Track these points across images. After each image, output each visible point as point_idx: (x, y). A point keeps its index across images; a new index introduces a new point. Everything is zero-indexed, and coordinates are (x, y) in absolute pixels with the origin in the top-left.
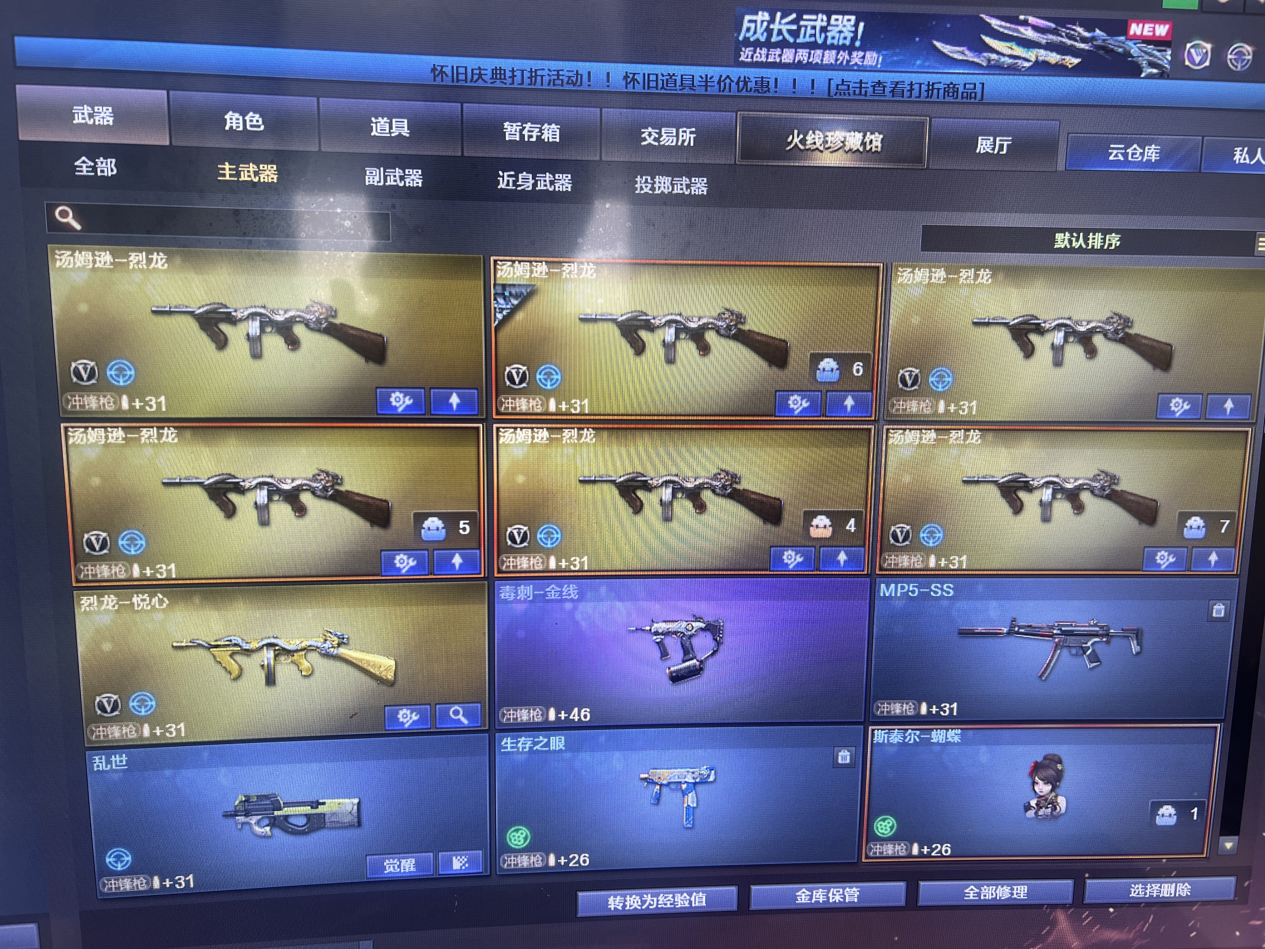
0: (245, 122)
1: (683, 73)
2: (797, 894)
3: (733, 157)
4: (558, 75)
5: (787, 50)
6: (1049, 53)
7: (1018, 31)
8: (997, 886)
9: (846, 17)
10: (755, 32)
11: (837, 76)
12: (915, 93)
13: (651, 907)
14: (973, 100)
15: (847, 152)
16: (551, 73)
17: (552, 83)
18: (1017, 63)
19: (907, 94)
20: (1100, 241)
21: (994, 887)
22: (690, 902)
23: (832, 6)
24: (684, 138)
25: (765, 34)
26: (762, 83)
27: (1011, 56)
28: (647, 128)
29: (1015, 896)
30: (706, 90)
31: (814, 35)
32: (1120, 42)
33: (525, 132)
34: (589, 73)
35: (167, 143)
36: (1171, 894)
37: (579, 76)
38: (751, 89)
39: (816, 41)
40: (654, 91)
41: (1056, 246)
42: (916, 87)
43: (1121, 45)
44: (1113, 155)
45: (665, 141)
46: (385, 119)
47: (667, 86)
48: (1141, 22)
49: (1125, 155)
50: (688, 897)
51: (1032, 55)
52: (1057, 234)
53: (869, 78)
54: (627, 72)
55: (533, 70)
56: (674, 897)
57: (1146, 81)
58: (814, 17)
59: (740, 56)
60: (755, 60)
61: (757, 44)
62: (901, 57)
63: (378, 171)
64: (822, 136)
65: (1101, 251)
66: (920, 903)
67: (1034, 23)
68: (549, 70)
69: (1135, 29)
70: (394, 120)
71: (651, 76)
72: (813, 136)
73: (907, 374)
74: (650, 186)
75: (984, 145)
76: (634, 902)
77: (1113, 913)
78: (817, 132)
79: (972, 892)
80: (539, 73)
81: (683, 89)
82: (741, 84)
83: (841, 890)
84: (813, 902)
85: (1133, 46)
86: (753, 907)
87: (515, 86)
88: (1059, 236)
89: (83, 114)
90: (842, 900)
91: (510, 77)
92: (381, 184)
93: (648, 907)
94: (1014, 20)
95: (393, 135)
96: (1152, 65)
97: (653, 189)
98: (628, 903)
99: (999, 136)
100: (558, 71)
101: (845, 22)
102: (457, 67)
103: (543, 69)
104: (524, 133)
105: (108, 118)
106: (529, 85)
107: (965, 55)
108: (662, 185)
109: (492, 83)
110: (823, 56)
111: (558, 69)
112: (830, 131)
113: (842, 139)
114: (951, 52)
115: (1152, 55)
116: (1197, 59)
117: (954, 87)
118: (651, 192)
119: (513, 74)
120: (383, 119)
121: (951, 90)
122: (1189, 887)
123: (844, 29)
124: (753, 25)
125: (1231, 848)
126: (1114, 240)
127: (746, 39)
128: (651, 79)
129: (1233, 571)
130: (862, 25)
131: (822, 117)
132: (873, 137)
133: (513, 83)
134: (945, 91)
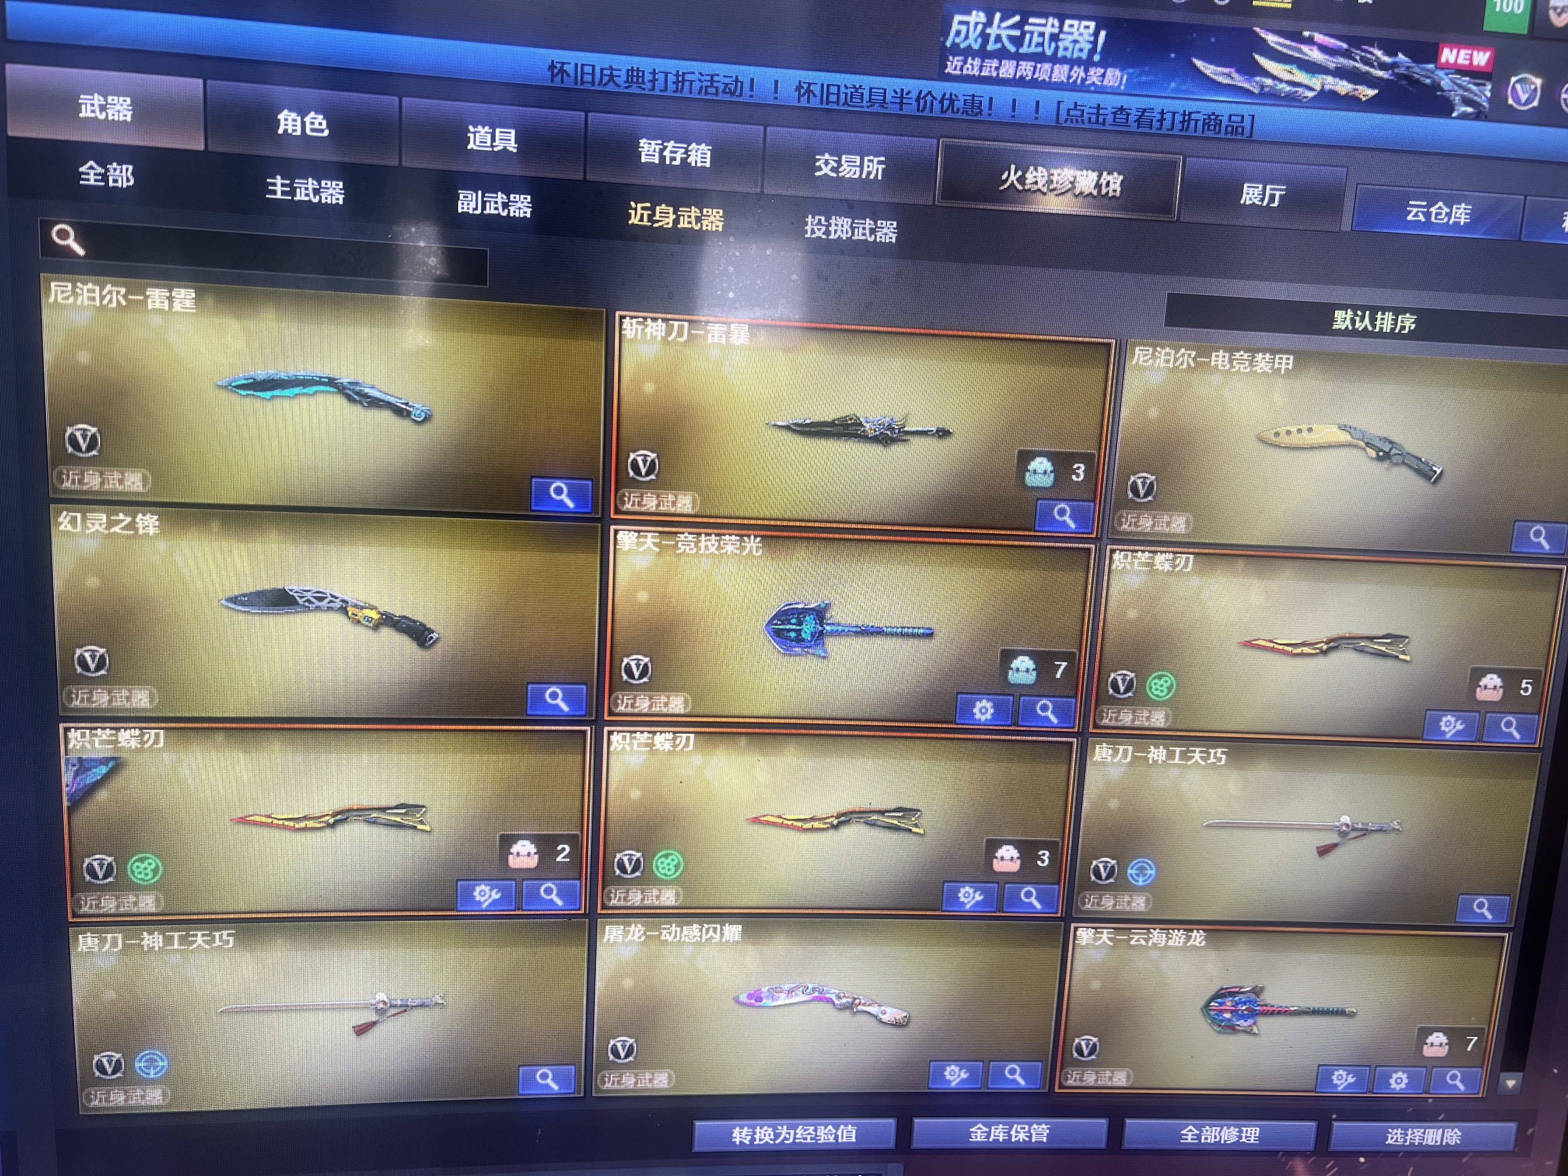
0: (303, 124)
1: (871, 86)
2: (971, 1130)
3: (933, 196)
4: (712, 81)
5: (1007, 62)
6: (1337, 80)
7: (1300, 51)
8: (1222, 1127)
9: (1084, 23)
10: (967, 37)
11: (1069, 98)
12: (1167, 124)
13: (786, 1142)
14: (1239, 137)
15: (1076, 196)
16: (703, 78)
17: (703, 91)
18: (1297, 92)
19: (1156, 124)
20: (1390, 322)
21: (1219, 1129)
22: (836, 1137)
23: (1068, 8)
24: (870, 169)
25: (980, 40)
26: (973, 103)
27: (1290, 83)
28: (823, 155)
29: (1244, 1140)
30: (901, 109)
31: (1042, 44)
32: (1428, 70)
33: (667, 153)
34: (752, 80)
35: (202, 147)
36: (1436, 1142)
37: (739, 84)
38: (958, 110)
39: (1044, 52)
40: (835, 107)
41: (1335, 327)
42: (1168, 116)
43: (1429, 74)
44: (1413, 214)
45: (845, 172)
46: (487, 129)
47: (851, 101)
48: (1455, 47)
49: (1428, 215)
50: (834, 1131)
51: (1316, 82)
52: (1336, 312)
53: (1111, 102)
54: (800, 82)
55: (680, 73)
56: (815, 1130)
57: (1458, 122)
58: (1043, 21)
59: (947, 67)
60: (965, 72)
61: (968, 53)
62: (1150, 78)
63: (474, 195)
64: (1046, 174)
65: (1392, 335)
66: (1126, 1145)
67: (1319, 41)
68: (701, 74)
69: (1448, 55)
70: (498, 130)
71: (831, 87)
72: (1035, 174)
73: (1139, 482)
74: (824, 228)
75: (1251, 194)
76: (765, 1135)
77: (1364, 1163)
78: (1040, 169)
79: (1190, 1134)
80: (687, 77)
81: (871, 106)
82: (946, 103)
83: (1027, 1127)
84: (991, 1140)
85: (1444, 77)
86: (915, 1145)
87: (657, 92)
88: (1339, 314)
89: (93, 105)
90: (1027, 1139)
91: (650, 81)
92: (478, 212)
93: (783, 1140)
94: (1296, 37)
95: (496, 149)
96: (1467, 102)
97: (827, 233)
98: (757, 1136)
99: (1272, 184)
100: (712, 76)
101: (1082, 30)
102: (582, 65)
103: (693, 73)
104: (664, 154)
105: (126, 112)
106: (674, 92)
107: (1232, 78)
108: (840, 228)
109: (626, 88)
110: (1052, 72)
111: (713, 73)
112: (1056, 168)
113: (1072, 179)
114: (1215, 74)
115: (1466, 89)
116: (1524, 97)
117: (1216, 119)
118: (824, 237)
119: (654, 77)
120: (483, 127)
121: (1212, 123)
122: (1460, 1134)
123: (1080, 39)
124: (964, 28)
125: (1514, 1086)
126: (1408, 322)
127: (954, 44)
128: (831, 91)
129: (1534, 743)
130: (1103, 34)
131: (1047, 149)
132: (1110, 178)
133: (653, 89)
134: (1204, 124)
